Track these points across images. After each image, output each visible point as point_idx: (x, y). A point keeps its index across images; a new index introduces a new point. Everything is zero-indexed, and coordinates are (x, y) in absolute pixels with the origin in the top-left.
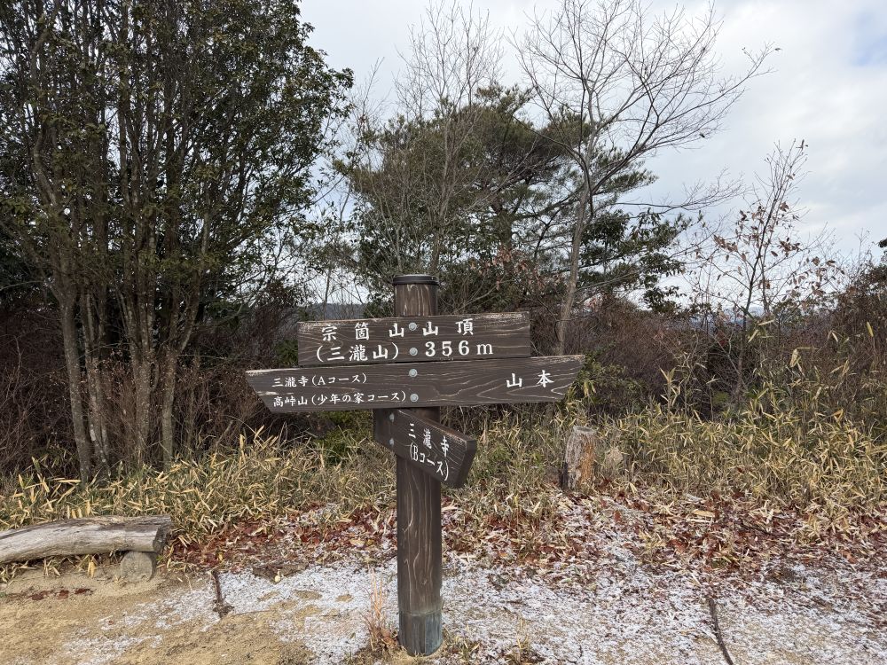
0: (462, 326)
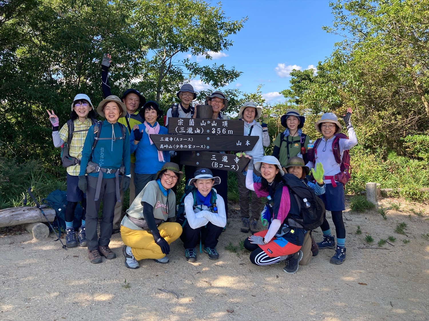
0: (224, 123)
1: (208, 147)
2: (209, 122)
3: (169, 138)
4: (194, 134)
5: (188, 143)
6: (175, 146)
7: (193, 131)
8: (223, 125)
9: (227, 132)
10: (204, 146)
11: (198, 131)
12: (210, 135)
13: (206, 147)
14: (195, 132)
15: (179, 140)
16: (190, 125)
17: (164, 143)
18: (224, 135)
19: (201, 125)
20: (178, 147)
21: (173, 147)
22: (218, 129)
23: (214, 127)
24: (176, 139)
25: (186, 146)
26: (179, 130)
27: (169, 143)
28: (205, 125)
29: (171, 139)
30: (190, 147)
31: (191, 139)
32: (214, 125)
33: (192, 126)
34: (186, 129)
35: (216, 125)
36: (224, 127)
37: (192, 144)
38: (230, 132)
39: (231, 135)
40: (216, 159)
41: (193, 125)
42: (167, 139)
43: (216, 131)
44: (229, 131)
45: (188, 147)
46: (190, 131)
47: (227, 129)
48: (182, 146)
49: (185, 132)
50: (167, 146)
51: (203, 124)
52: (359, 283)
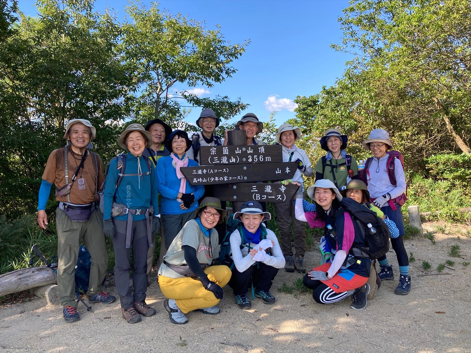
0: (261, 149)
1: (246, 178)
2: (244, 149)
3: (203, 170)
4: (229, 164)
5: (223, 174)
6: (209, 179)
7: (228, 160)
8: (260, 152)
9: (265, 159)
10: (241, 177)
11: (234, 160)
12: (247, 163)
13: (243, 178)
14: (231, 162)
15: (214, 171)
16: (224, 154)
17: (198, 176)
18: (262, 163)
19: (236, 153)
20: (212, 180)
21: (207, 180)
22: (255, 156)
23: (250, 154)
24: (210, 171)
25: (221, 179)
26: (212, 160)
27: (202, 176)
28: (240, 152)
29: (205, 171)
30: (226, 179)
31: (226, 170)
32: (250, 152)
33: (226, 155)
34: (220, 159)
35: (252, 152)
36: (260, 154)
37: (228, 175)
38: (268, 159)
39: (269, 162)
40: (257, 191)
41: (228, 153)
42: (200, 172)
43: (253, 158)
44: (266, 158)
45: (224, 179)
46: (224, 160)
47: (265, 156)
48: (217, 179)
49: (219, 162)
50: (201, 180)
51: (238, 151)
52: (436, 312)
